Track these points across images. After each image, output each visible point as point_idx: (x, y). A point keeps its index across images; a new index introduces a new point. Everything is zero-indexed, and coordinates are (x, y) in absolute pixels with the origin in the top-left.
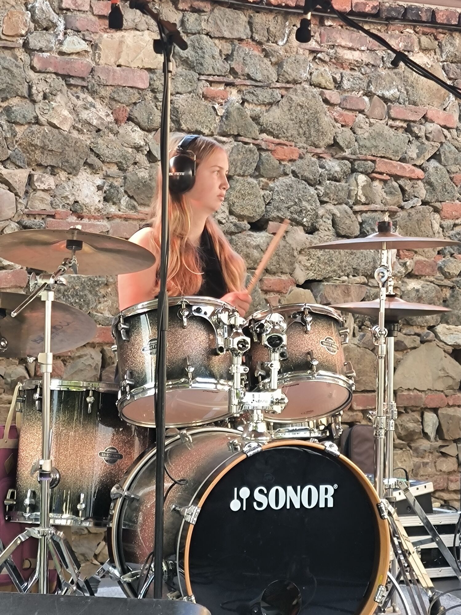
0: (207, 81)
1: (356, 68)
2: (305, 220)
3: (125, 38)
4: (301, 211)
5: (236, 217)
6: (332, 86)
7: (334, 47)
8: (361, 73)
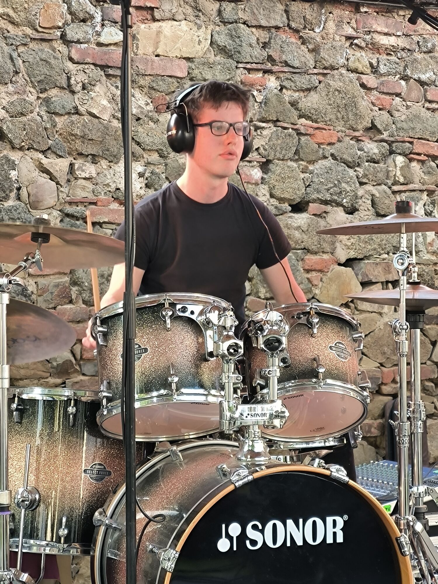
0: (244, 68)
1: (392, 53)
2: (345, 201)
3: (163, 28)
4: (341, 192)
5: (277, 199)
6: (369, 71)
7: (370, 33)
8: (397, 58)
